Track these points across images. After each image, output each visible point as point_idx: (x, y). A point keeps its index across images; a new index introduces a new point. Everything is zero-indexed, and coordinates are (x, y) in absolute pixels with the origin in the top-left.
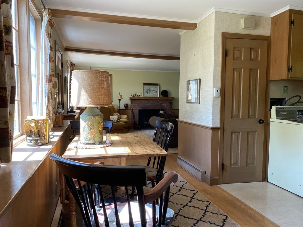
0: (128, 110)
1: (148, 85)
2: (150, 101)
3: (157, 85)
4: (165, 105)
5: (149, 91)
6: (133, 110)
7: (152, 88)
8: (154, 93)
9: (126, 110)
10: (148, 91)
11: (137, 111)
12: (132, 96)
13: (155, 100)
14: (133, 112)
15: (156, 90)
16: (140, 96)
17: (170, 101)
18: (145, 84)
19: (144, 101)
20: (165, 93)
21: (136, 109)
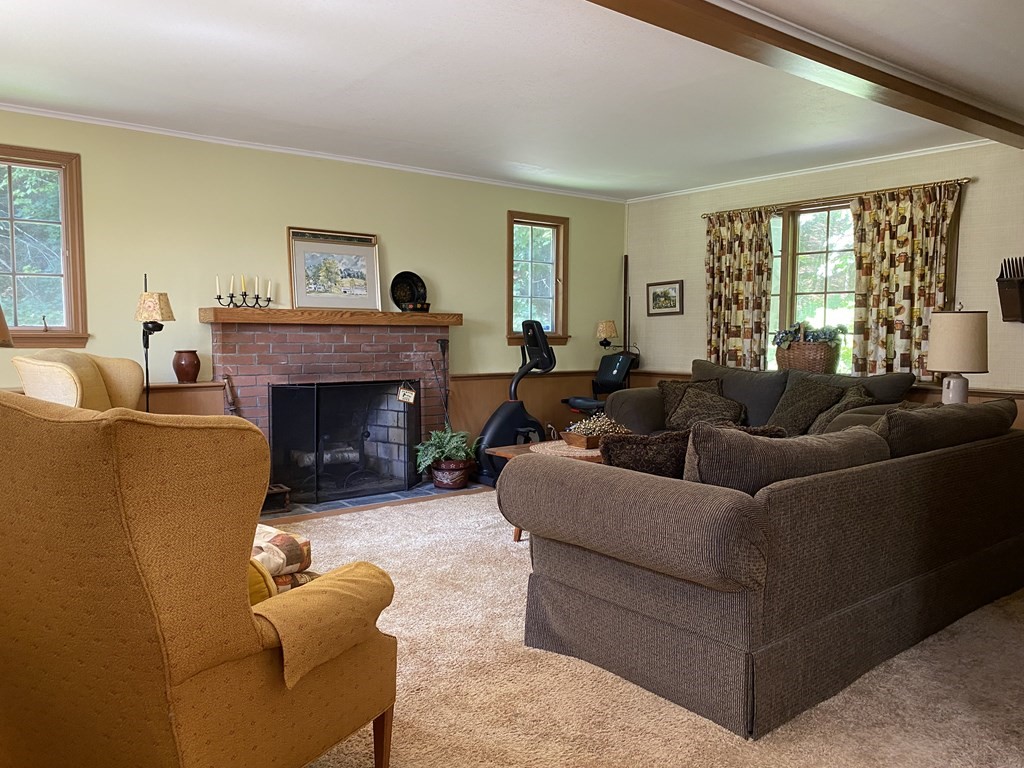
0: (201, 394)
1: (315, 236)
2: (332, 331)
3: (365, 240)
4: (417, 358)
5: (321, 275)
6: (232, 388)
7: (342, 257)
8: (353, 285)
9: (190, 394)
10: (316, 277)
11: (264, 393)
12: (226, 301)
13: (362, 330)
14: (233, 404)
15: (364, 271)
16: (272, 305)
17: (438, 334)
18: (297, 234)
19: (301, 332)
20: (408, 289)
21: (257, 384)
